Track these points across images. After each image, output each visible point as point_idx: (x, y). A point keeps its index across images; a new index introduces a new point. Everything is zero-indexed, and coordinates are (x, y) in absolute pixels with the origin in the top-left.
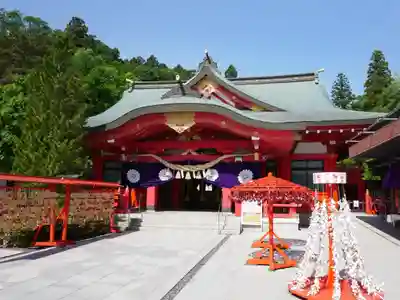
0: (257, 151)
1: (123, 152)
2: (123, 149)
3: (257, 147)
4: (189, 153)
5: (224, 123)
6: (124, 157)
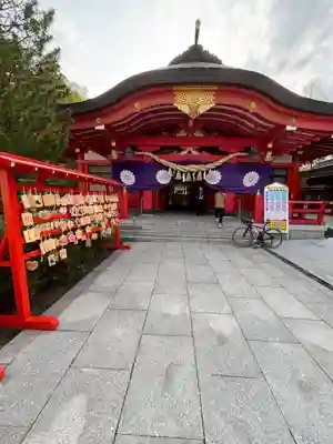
0: (270, 150)
1: (113, 148)
2: (114, 144)
3: (270, 146)
4: (190, 152)
5: (253, 106)
6: (114, 155)
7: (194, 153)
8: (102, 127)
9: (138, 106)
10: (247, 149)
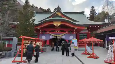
0: (75, 31)
4: (57, 32)
5: (68, 24)
6: (40, 32)
8: (39, 28)
9: (46, 25)
10: (70, 31)
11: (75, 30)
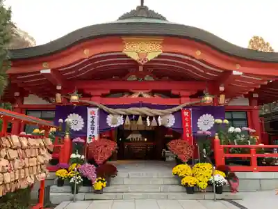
0: (222, 93)
1: (59, 91)
2: (59, 88)
4: (140, 96)
5: (198, 54)
6: (59, 98)
7: (146, 96)
8: (48, 71)
9: (87, 53)
11: (222, 89)
